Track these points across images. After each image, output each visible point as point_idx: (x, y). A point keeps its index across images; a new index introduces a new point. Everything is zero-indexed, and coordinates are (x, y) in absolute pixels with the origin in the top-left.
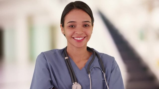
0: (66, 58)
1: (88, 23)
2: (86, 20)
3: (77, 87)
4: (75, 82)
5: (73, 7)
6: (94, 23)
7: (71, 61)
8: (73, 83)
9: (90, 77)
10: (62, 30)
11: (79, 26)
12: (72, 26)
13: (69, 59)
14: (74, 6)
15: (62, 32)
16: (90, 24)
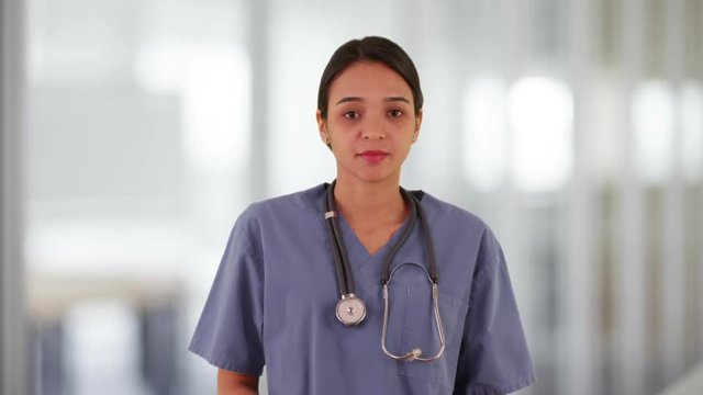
0: (330, 214)
1: (401, 103)
2: (394, 96)
3: (351, 309)
4: (347, 292)
5: (357, 54)
6: (425, 109)
7: (342, 225)
8: (343, 297)
9: (386, 297)
10: (321, 129)
11: (373, 112)
12: (353, 115)
13: (337, 218)
14: (361, 51)
15: (323, 137)
16: (410, 108)
